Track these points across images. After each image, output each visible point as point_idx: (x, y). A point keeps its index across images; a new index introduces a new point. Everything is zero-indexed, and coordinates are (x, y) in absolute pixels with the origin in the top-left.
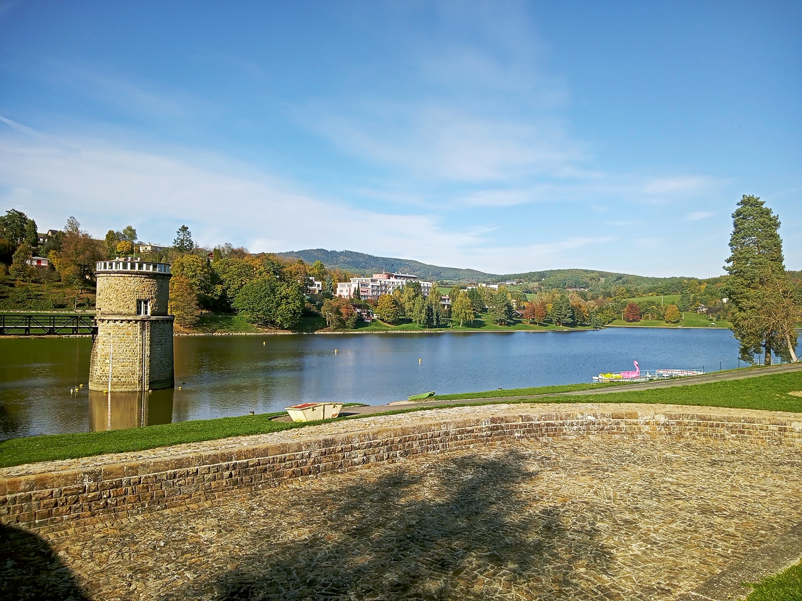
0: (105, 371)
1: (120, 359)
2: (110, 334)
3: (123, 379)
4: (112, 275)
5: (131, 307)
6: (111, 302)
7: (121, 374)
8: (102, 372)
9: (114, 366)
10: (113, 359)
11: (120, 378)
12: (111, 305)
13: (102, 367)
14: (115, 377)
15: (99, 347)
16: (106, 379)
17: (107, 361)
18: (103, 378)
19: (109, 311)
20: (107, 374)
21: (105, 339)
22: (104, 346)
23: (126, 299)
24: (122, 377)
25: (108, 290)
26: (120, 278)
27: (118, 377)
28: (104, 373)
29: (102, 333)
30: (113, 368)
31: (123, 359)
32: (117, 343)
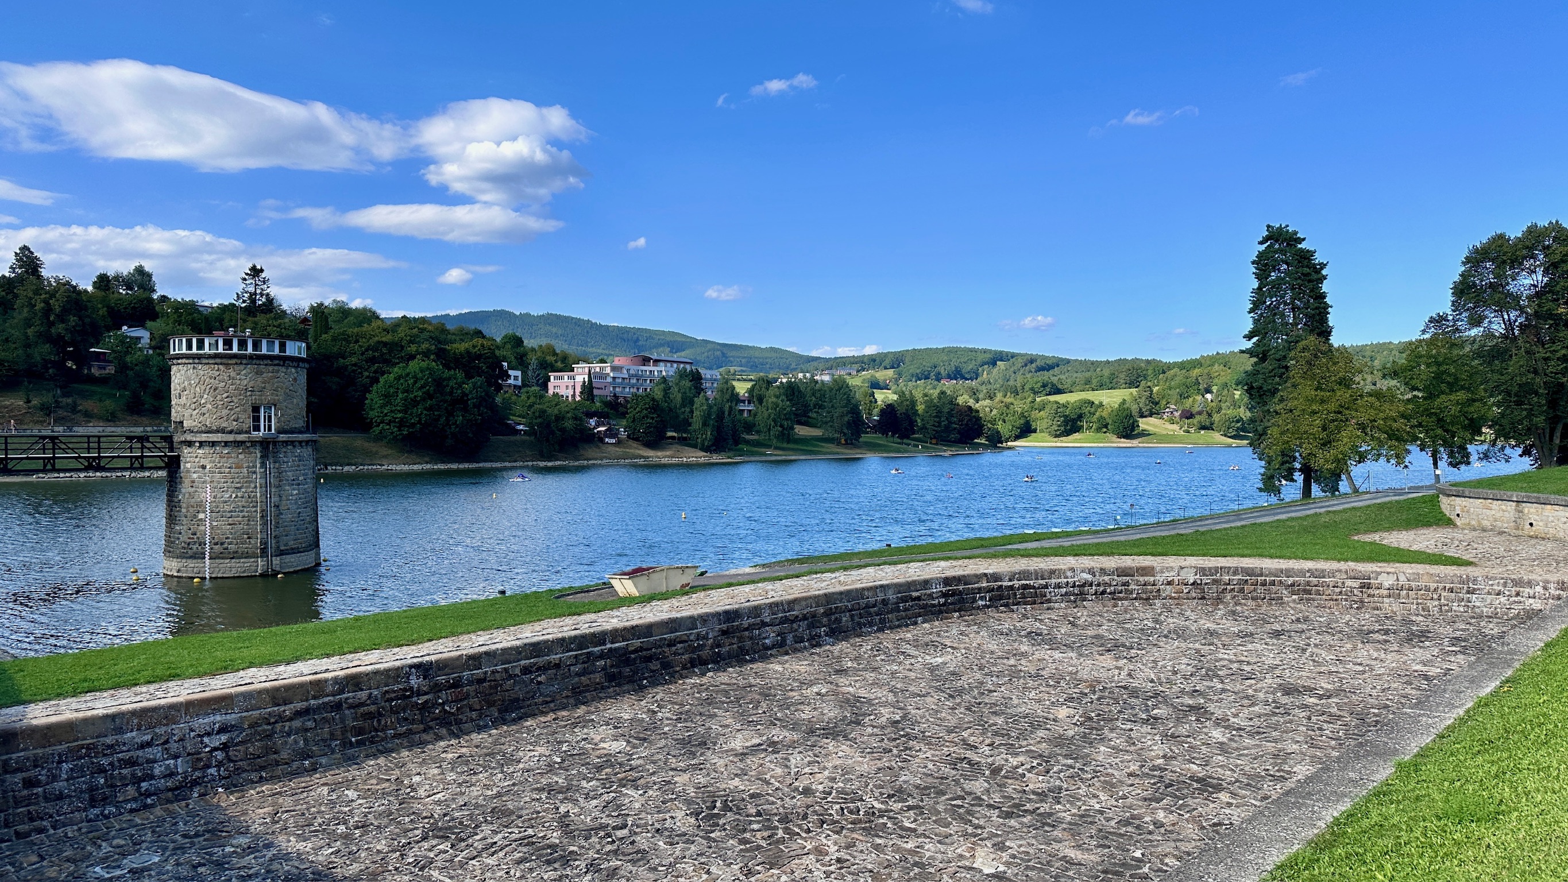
0: (198, 534)
1: (224, 511)
2: (204, 467)
3: (232, 548)
4: (204, 361)
5: (242, 417)
6: (204, 410)
7: (228, 538)
8: (192, 537)
9: (215, 524)
10: (212, 512)
11: (226, 545)
12: (204, 414)
13: (191, 527)
14: (216, 544)
15: (183, 490)
16: (200, 547)
17: (201, 516)
18: (194, 547)
19: (199, 425)
20: (201, 539)
21: (195, 476)
22: (194, 489)
23: (232, 404)
24: (230, 543)
25: (198, 389)
26: (221, 367)
27: (222, 544)
28: (197, 537)
29: (188, 465)
30: (212, 528)
31: (231, 511)
32: (219, 482)
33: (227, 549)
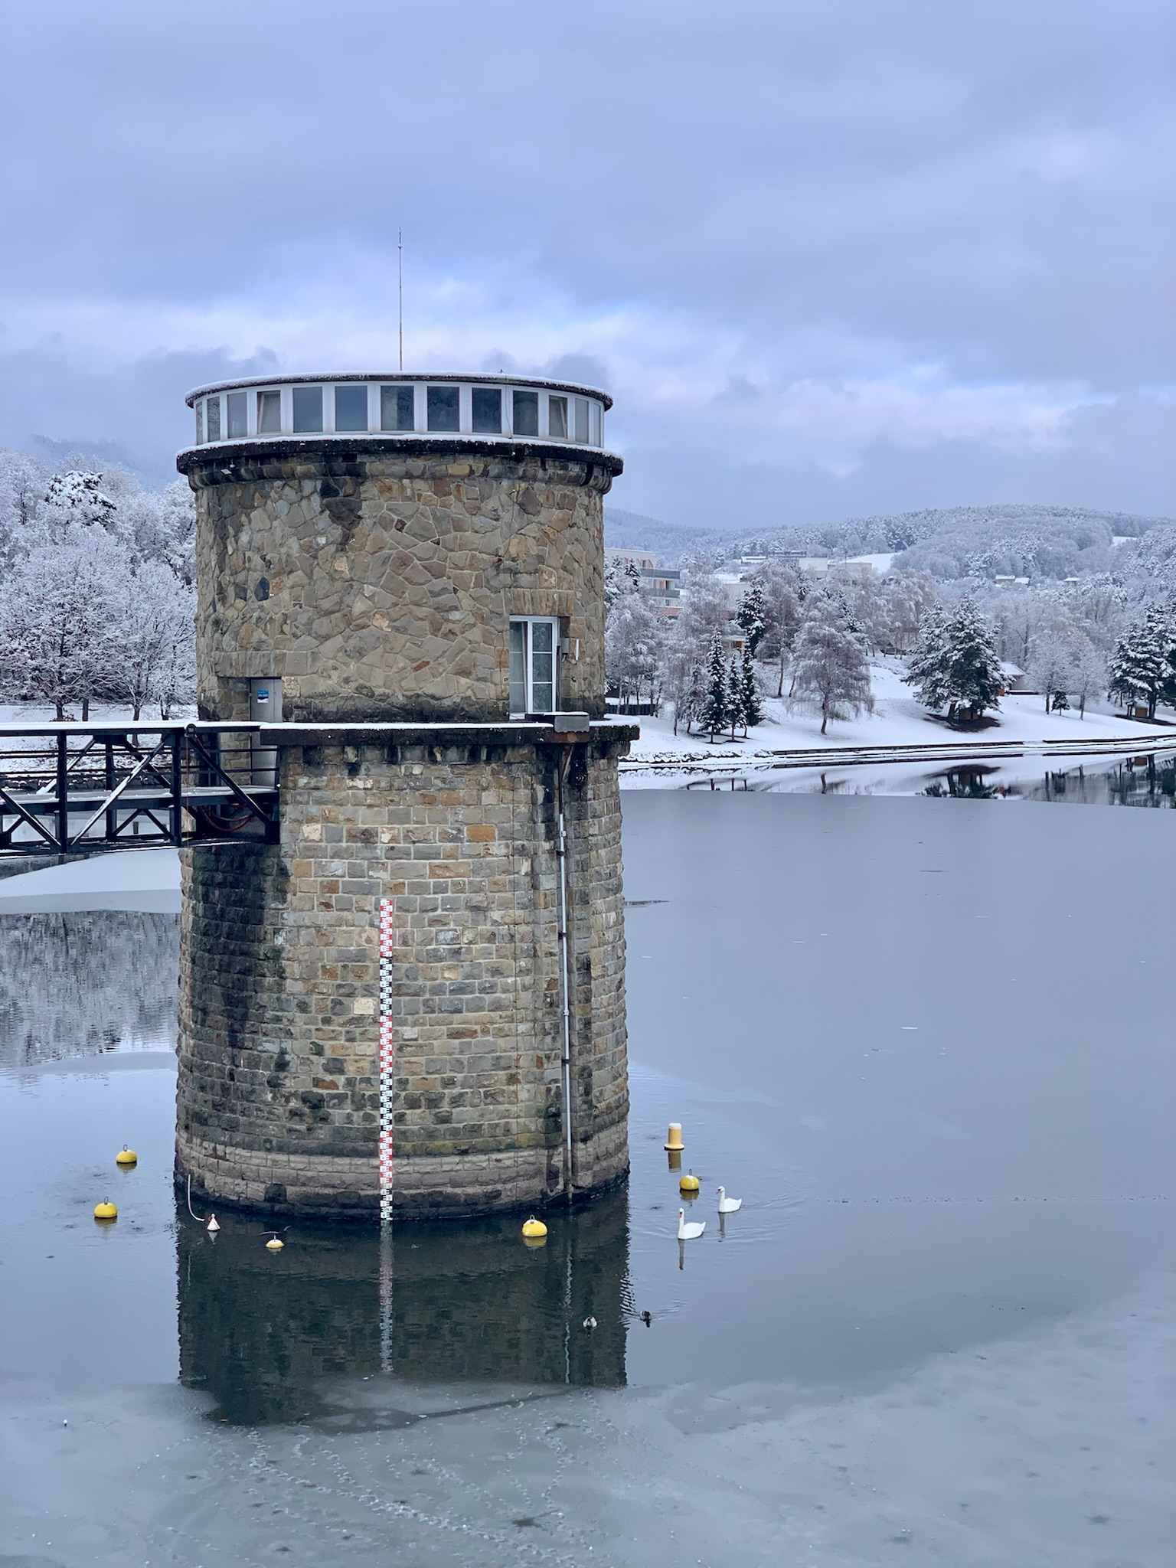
0: (351, 1070)
1: (438, 990)
2: (367, 837)
3: (465, 1115)
4: (368, 467)
5: (484, 659)
7: (450, 1083)
8: (328, 1078)
9: (409, 1032)
10: (396, 991)
11: (445, 1107)
12: (361, 653)
13: (327, 1045)
14: (413, 1104)
15: (290, 918)
16: (357, 1117)
17: (363, 1006)
18: (338, 1115)
19: (348, 690)
20: (360, 1087)
21: (338, 866)
22: (333, 914)
23: (455, 616)
24: (456, 1101)
26: (420, 484)
27: (433, 1102)
28: (341, 1080)
29: (312, 831)
30: (400, 1047)
31: (460, 990)
32: (419, 888)
33: (446, 1120)
